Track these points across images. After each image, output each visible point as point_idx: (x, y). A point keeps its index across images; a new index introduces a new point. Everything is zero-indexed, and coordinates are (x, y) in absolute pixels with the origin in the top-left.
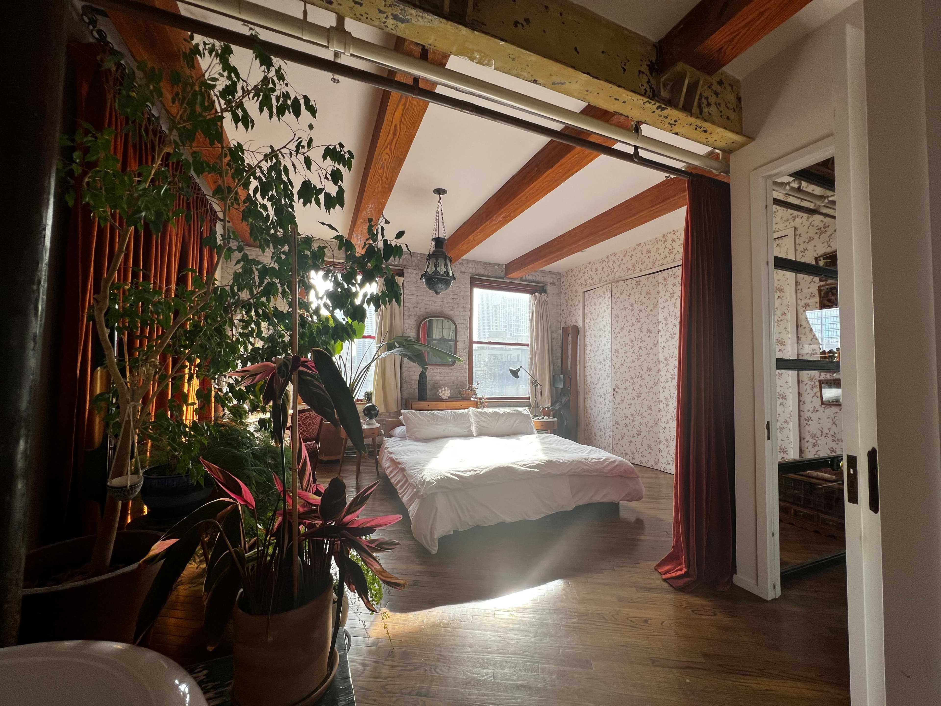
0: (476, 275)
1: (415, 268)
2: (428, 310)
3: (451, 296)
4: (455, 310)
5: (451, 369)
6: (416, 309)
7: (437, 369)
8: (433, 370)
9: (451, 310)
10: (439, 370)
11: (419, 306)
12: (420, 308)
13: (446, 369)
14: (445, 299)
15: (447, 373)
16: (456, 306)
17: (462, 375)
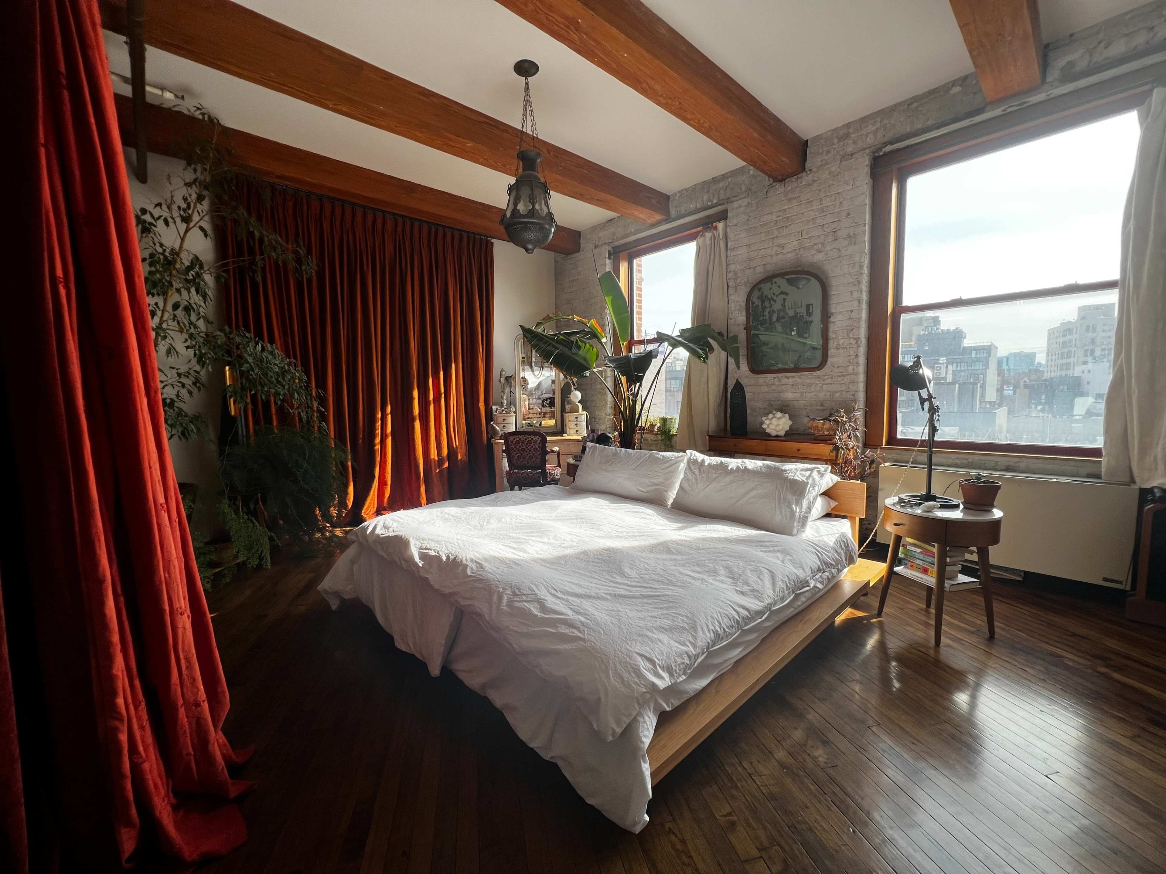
0: (886, 144)
1: (744, 195)
2: (769, 267)
3: (819, 221)
4: (828, 248)
5: (818, 377)
6: (747, 271)
7: (788, 378)
8: (780, 381)
9: (819, 251)
10: (791, 381)
11: (753, 264)
12: (754, 268)
13: (806, 378)
14: (804, 233)
15: (810, 385)
16: (830, 238)
17: (844, 388)
